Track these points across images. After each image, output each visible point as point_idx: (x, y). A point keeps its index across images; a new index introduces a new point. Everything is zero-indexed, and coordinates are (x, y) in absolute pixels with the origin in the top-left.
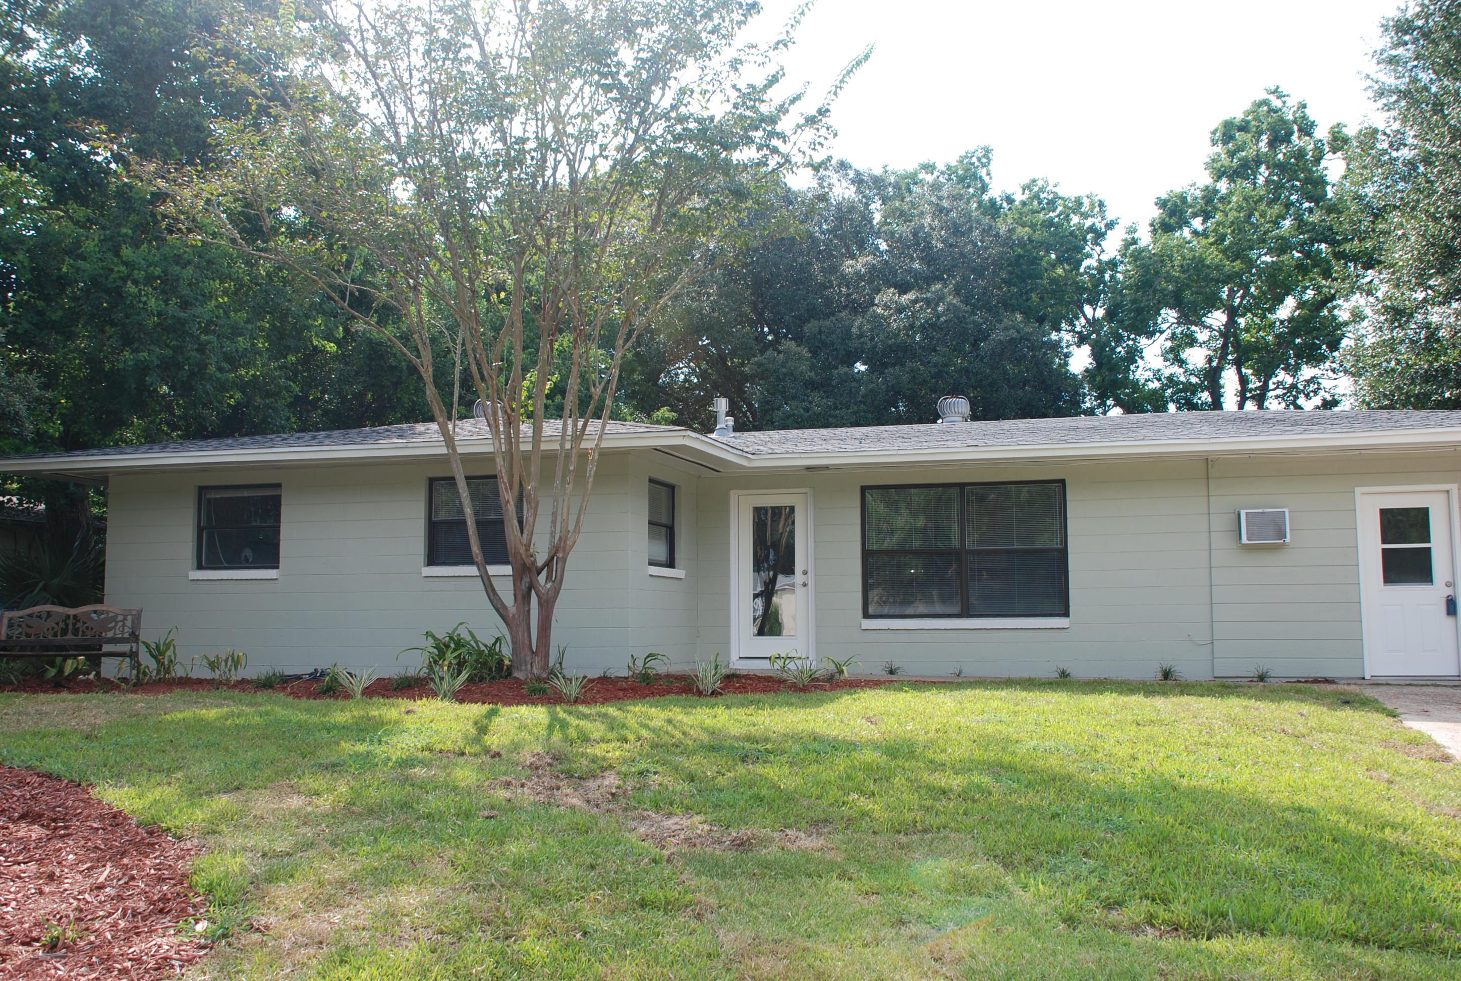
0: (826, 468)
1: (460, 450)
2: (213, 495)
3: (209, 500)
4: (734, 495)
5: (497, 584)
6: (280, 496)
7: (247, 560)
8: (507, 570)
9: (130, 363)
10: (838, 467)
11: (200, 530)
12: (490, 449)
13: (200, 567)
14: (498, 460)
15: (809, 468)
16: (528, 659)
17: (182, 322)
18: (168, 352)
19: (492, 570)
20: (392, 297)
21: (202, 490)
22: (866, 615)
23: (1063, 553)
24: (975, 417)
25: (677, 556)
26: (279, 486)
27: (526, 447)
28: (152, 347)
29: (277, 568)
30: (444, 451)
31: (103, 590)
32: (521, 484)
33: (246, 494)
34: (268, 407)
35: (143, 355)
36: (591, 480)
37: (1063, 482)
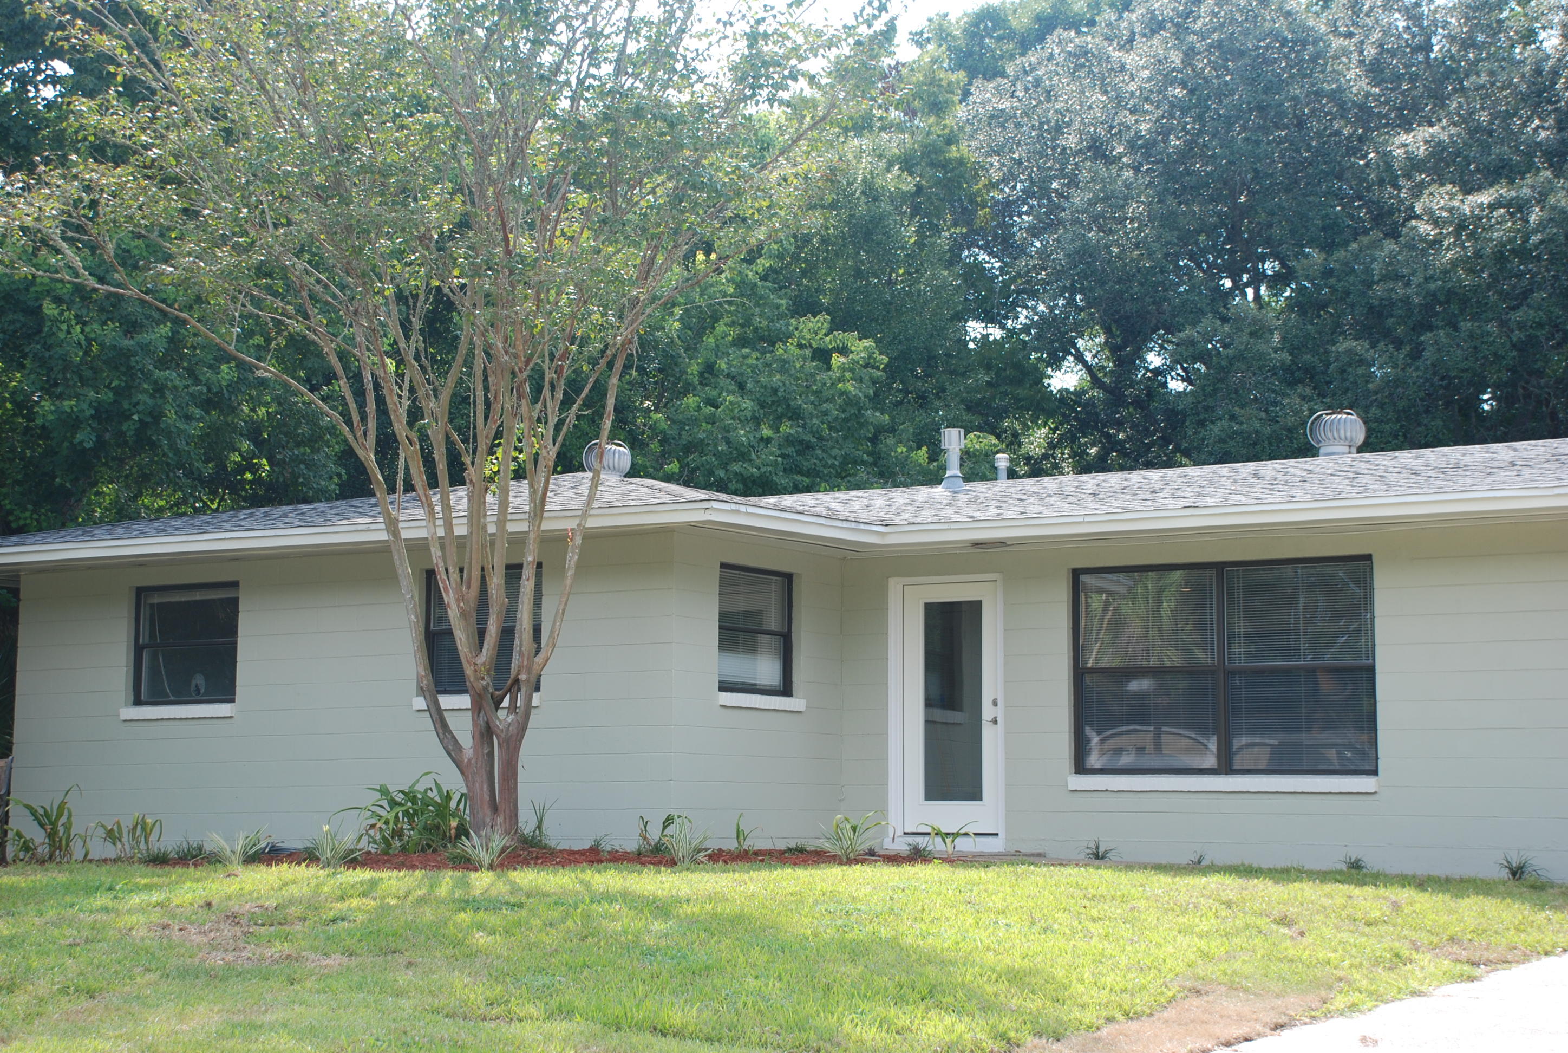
0: (1001, 543)
1: (405, 535)
2: (156, 599)
3: (152, 605)
4: (895, 585)
5: (450, 719)
6: (235, 602)
7: (198, 690)
8: (464, 701)
9: (51, 417)
10: (1020, 542)
11: (138, 650)
12: (423, 534)
13: (138, 702)
14: (433, 550)
15: (977, 544)
16: (488, 820)
17: (126, 354)
18: (107, 396)
19: (446, 701)
20: (309, 329)
21: (141, 592)
22: (1081, 767)
23: (1371, 670)
24: (1366, 447)
25: (795, 678)
26: (235, 585)
27: (461, 529)
28: (84, 391)
29: (233, 701)
30: (384, 536)
31: (11, 735)
32: (483, 578)
33: (198, 596)
34: (298, 460)
35: (67, 404)
36: (570, 573)
37: (1369, 557)
